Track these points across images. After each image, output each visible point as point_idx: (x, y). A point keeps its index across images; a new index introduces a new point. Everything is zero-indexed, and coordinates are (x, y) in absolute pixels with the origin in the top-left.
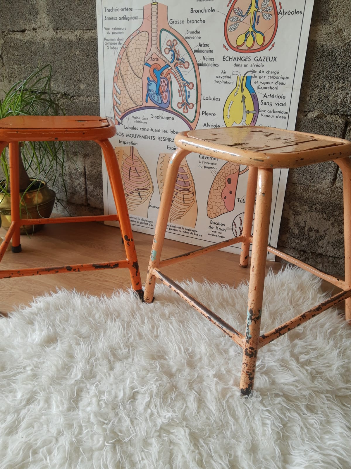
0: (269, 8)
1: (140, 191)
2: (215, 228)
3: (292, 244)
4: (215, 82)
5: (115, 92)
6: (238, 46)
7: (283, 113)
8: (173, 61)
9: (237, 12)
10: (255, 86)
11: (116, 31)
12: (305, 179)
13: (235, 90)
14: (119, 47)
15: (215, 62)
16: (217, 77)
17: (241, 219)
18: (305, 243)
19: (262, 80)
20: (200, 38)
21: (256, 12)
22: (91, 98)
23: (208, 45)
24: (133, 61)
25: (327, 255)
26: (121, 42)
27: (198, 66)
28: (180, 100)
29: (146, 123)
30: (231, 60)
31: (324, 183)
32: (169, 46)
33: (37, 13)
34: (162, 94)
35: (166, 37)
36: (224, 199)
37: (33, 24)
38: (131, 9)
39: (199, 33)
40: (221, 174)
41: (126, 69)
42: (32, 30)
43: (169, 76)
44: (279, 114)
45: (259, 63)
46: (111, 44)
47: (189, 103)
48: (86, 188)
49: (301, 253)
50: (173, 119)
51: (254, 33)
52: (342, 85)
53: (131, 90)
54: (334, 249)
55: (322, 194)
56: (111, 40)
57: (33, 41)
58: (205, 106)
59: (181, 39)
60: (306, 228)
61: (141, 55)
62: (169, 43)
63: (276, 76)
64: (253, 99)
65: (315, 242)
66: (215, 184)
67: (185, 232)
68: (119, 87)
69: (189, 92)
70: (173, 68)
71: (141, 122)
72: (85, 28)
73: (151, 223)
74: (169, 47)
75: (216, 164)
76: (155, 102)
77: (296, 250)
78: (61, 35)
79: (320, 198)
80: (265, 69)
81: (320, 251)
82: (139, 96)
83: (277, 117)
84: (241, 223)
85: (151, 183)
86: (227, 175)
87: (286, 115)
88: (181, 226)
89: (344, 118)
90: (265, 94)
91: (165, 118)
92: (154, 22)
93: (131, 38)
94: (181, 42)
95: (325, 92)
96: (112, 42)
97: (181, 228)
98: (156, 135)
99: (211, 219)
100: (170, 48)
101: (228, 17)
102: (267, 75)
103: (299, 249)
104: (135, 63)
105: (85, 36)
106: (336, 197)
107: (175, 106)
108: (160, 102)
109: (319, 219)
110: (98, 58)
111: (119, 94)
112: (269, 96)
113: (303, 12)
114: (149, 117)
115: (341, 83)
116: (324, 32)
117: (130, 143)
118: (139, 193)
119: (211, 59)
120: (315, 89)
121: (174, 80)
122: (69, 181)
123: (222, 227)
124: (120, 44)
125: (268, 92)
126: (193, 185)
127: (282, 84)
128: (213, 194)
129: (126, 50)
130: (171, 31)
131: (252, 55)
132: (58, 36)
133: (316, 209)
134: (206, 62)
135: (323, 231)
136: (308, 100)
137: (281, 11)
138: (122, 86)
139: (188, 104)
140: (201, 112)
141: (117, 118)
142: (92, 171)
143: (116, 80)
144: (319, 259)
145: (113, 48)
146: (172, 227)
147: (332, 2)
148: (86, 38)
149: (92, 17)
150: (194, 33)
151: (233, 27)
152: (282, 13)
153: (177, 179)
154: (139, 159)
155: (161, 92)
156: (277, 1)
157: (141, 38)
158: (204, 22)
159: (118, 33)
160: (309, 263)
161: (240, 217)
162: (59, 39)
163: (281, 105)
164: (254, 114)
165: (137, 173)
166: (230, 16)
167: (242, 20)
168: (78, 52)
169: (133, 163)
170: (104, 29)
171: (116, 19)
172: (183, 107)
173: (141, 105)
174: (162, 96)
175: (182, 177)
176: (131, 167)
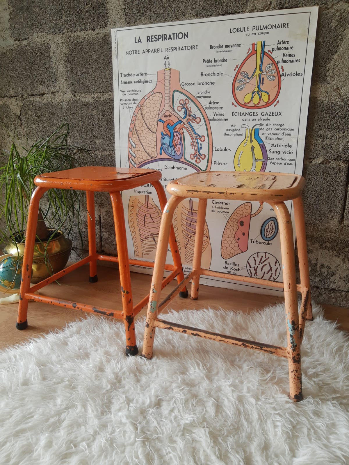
0: (272, 71)
1: (155, 236)
2: (229, 268)
4: (226, 134)
5: (130, 145)
6: (245, 103)
8: (186, 117)
9: (243, 75)
10: (263, 138)
11: (132, 93)
12: (314, 219)
13: (245, 141)
14: (134, 106)
15: (225, 117)
16: (227, 130)
17: (255, 259)
18: (317, 279)
19: (269, 132)
20: (210, 97)
21: (260, 75)
22: (107, 152)
23: (218, 103)
24: (148, 118)
25: (340, 290)
26: (136, 102)
27: (209, 121)
28: (193, 151)
30: (239, 115)
31: (332, 222)
32: (181, 104)
33: (56, 79)
34: (175, 146)
35: (178, 97)
36: (237, 241)
37: (52, 89)
38: (146, 74)
39: (209, 93)
40: (234, 217)
41: (140, 125)
42: (51, 94)
43: (181, 131)
44: (286, 161)
45: (266, 117)
46: (126, 104)
47: (202, 154)
48: (101, 235)
49: (315, 289)
50: (186, 169)
51: (259, 92)
52: (343, 135)
53: (145, 144)
54: (347, 284)
55: (331, 232)
56: (126, 100)
57: (51, 103)
58: (217, 156)
59: (192, 98)
60: (318, 265)
61: (155, 113)
62: (181, 102)
63: (282, 128)
64: (262, 149)
65: (328, 277)
66: (228, 227)
68: (134, 141)
69: (201, 144)
70: (185, 123)
72: (101, 91)
74: (181, 105)
75: (228, 209)
76: (168, 154)
78: (79, 98)
79: (329, 237)
80: (271, 122)
81: (333, 286)
82: (153, 150)
83: (285, 164)
84: (255, 263)
86: (239, 218)
87: (294, 162)
89: (346, 164)
90: (273, 144)
91: (178, 168)
92: (167, 85)
93: (146, 98)
94: (192, 101)
95: (327, 141)
96: (128, 102)
99: (226, 260)
100: (183, 106)
101: (235, 79)
102: (274, 128)
103: (313, 286)
104: (150, 120)
105: (102, 98)
106: (345, 234)
107: (188, 157)
108: (173, 154)
109: (330, 256)
110: (114, 116)
111: (134, 147)
112: (277, 146)
113: (303, 74)
114: (163, 168)
115: (341, 133)
116: (323, 90)
117: (145, 193)
118: (154, 238)
119: (221, 115)
120: (318, 139)
121: (187, 135)
122: (84, 230)
123: (236, 267)
125: (275, 142)
126: (206, 229)
127: (288, 134)
128: (226, 236)
129: (141, 108)
130: (183, 91)
131: (259, 111)
132: (76, 99)
133: (326, 247)
134: (216, 117)
135: (334, 266)
137: (283, 73)
138: (137, 141)
139: (200, 155)
140: (213, 162)
142: (108, 219)
143: (131, 135)
144: (333, 294)
145: (129, 107)
146: (187, 269)
147: (329, 65)
148: (102, 99)
149: (109, 82)
150: (205, 93)
151: (240, 87)
152: (285, 75)
153: (191, 224)
154: (154, 207)
155: (175, 145)
156: (280, 65)
157: (155, 99)
158: (213, 83)
159: (133, 94)
160: (322, 298)
161: (254, 257)
162: (77, 101)
163: (288, 153)
164: (263, 162)
165: (152, 219)
166: (238, 78)
167: (248, 81)
168: (94, 112)
169: (148, 210)
170: (120, 91)
171: (132, 83)
172: (196, 158)
173: (156, 158)
174: (175, 148)
175: (196, 221)
176: (146, 214)
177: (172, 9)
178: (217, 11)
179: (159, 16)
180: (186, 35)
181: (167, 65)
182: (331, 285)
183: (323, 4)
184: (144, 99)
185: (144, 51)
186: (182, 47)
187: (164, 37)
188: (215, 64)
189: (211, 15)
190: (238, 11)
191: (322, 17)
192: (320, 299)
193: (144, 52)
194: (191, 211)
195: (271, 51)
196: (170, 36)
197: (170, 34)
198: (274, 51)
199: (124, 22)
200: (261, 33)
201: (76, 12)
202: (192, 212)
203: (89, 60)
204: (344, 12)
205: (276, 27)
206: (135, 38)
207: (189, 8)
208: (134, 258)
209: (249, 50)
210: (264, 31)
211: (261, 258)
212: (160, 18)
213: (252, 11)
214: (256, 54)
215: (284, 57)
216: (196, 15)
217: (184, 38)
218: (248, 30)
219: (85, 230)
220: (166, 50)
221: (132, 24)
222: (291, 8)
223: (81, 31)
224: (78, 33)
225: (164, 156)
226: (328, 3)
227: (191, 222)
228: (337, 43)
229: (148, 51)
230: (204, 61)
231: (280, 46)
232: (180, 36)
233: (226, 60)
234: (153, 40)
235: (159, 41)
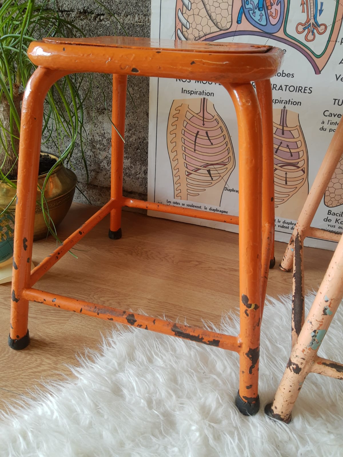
1: (212, 167)
2: (334, 221)
5: (180, 5)
22: (134, 17)
28: (303, 18)
34: (269, 8)
47: (320, 23)
53: (211, 2)
67: (283, 227)
69: (322, 4)
76: (253, 23)
82: (225, 13)
85: (231, 154)
97: (276, 221)
99: (330, 209)
107: (291, 30)
108: (264, 22)
111: (187, 8)
117: (200, 94)
118: (209, 171)
122: (89, 153)
126: (305, 157)
128: (338, 171)
139: (317, 25)
140: (339, 39)
142: (130, 137)
153: (278, 149)
154: (214, 118)
155: (268, 4)
165: (209, 139)
169: (204, 124)
172: (307, 30)
173: (228, 29)
174: (269, 11)
175: (288, 146)
176: (199, 130)
194: (281, 127)
202: (283, 130)
208: (173, 200)
219: (91, 154)
225: (245, 25)
227: (279, 146)
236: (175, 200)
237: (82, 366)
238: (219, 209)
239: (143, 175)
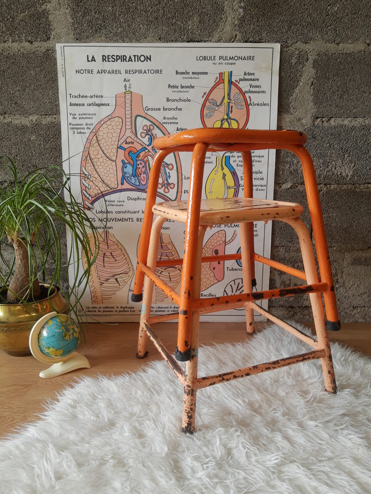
0: (240, 100)
1: (118, 276)
3: (280, 303)
5: (83, 176)
7: (262, 186)
8: (150, 144)
9: (212, 103)
10: (234, 165)
11: (84, 116)
12: (286, 241)
13: (216, 169)
14: (88, 131)
17: (232, 287)
19: (240, 159)
20: (177, 123)
21: (229, 103)
24: (105, 144)
26: (89, 127)
28: (160, 181)
29: (122, 205)
32: (146, 130)
34: (140, 176)
35: (141, 123)
36: (213, 270)
38: (102, 97)
39: (176, 119)
40: (208, 246)
41: (96, 152)
43: (146, 158)
44: (258, 187)
46: (77, 129)
47: (170, 183)
49: (290, 309)
51: (228, 120)
53: (103, 174)
56: (76, 125)
58: (187, 185)
59: (157, 124)
61: (114, 139)
62: (145, 128)
64: (234, 176)
67: (174, 311)
68: (88, 171)
69: (169, 173)
70: (150, 151)
71: (117, 205)
72: (43, 113)
73: (133, 309)
74: (145, 132)
76: (131, 184)
77: (285, 307)
78: (10, 120)
82: (113, 180)
83: (257, 190)
84: (232, 291)
85: (130, 266)
86: (214, 247)
87: (265, 188)
88: (169, 306)
91: (144, 199)
92: (128, 109)
93: (102, 123)
94: (158, 127)
95: (294, 167)
96: (79, 127)
97: (169, 307)
98: (135, 216)
99: (202, 293)
100: (147, 132)
101: (203, 106)
103: (287, 306)
104: (107, 147)
108: (137, 184)
110: (61, 142)
111: (88, 178)
113: (269, 104)
114: (126, 200)
116: (288, 120)
117: (103, 228)
118: (116, 279)
120: (285, 165)
124: (88, 128)
127: (259, 161)
129: (96, 134)
130: (147, 117)
132: (6, 121)
136: (281, 174)
137: (251, 103)
138: (92, 170)
139: (169, 184)
140: (183, 191)
141: (86, 203)
143: (84, 164)
144: (306, 311)
145: (81, 133)
146: (158, 308)
147: (291, 98)
148: (44, 122)
149: (53, 103)
150: (171, 119)
151: (209, 114)
152: (252, 105)
153: (161, 258)
154: (115, 243)
155: (139, 174)
156: (247, 95)
157: (113, 123)
158: (180, 109)
159: (86, 118)
160: (297, 316)
161: (231, 285)
162: (8, 124)
163: (259, 179)
164: (235, 189)
165: (113, 257)
166: (206, 105)
167: (217, 109)
168: (33, 138)
169: (108, 248)
170: (69, 114)
171: (84, 105)
172: (164, 187)
173: (116, 188)
174: (140, 178)
175: (166, 255)
176: (105, 252)
177: (132, 30)
178: (182, 37)
179: (116, 35)
180: (148, 58)
181: (127, 88)
182: (304, 303)
183: (284, 42)
184: (100, 124)
185: (98, 71)
186: (145, 71)
187: (123, 58)
188: (182, 90)
189: (176, 41)
190: (204, 40)
191: (283, 54)
192: (295, 318)
193: (100, 73)
194: (160, 244)
195: (238, 81)
196: (130, 57)
197: (130, 56)
198: (241, 82)
199: (73, 38)
200: (228, 64)
201: (6, 19)
202: (162, 245)
203: (25, 77)
204: (302, 51)
205: (243, 59)
206: (88, 56)
207: (151, 31)
209: (217, 78)
210: (231, 61)
211: (238, 285)
212: (118, 37)
213: (219, 41)
214: (224, 83)
215: (251, 87)
216: (159, 38)
217: (147, 61)
218: (215, 59)
220: (126, 72)
221: (83, 41)
222: (255, 42)
223: (13, 42)
224: (10, 44)
226: (288, 42)
227: (161, 256)
228: (297, 78)
229: (104, 71)
230: (169, 86)
231: (246, 77)
232: (142, 58)
233: (193, 87)
234: (109, 60)
235: (117, 61)
236: (93, 306)
237: (47, 410)
238: (128, 306)
239: (66, 290)
